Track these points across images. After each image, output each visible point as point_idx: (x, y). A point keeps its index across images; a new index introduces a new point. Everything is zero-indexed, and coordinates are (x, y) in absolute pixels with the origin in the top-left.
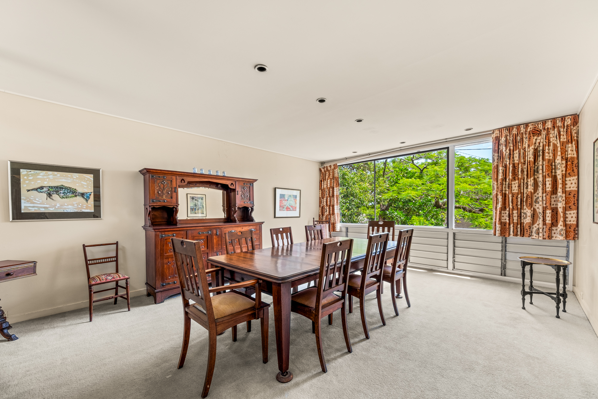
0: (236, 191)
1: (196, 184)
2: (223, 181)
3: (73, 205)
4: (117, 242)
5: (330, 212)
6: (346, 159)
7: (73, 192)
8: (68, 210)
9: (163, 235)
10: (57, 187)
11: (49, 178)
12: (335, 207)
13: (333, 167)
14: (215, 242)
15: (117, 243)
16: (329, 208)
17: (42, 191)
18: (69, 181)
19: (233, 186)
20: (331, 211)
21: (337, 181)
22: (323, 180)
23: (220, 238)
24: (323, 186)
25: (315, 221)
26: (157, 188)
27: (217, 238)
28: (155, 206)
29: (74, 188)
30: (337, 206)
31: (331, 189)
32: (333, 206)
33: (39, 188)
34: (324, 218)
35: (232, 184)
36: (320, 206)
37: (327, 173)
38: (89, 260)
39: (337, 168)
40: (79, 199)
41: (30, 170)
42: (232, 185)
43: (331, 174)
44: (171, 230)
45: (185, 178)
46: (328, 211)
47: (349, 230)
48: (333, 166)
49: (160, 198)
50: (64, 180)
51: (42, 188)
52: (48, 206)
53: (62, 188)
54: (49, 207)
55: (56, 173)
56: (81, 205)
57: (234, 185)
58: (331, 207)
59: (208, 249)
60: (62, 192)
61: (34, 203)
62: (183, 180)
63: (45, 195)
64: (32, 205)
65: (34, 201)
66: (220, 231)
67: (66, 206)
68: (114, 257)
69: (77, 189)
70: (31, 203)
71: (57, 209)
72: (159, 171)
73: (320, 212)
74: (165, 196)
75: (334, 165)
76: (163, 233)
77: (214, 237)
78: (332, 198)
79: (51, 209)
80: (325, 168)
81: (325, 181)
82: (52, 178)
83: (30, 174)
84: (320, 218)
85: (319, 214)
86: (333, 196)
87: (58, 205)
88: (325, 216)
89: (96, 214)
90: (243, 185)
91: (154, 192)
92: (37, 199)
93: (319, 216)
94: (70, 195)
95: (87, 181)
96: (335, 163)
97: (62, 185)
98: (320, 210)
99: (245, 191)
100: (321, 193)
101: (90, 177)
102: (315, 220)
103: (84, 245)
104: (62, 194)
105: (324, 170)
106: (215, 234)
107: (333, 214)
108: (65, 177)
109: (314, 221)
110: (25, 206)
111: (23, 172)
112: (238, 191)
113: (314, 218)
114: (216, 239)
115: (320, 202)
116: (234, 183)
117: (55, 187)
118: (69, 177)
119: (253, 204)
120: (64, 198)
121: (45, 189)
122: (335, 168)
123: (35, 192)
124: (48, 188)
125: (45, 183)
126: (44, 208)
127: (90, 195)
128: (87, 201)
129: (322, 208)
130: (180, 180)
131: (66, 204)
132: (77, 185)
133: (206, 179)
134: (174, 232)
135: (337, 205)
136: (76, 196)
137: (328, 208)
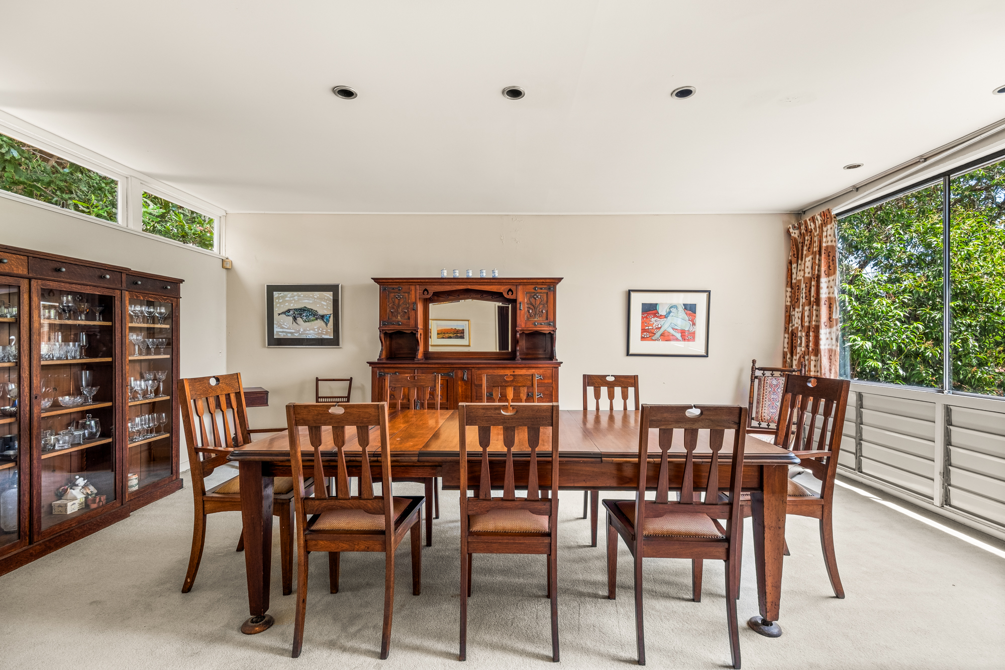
0: (518, 302)
1: (458, 296)
2: (492, 287)
3: (314, 330)
4: (351, 378)
5: (807, 346)
6: (857, 189)
7: (314, 314)
8: (309, 336)
9: (381, 372)
10: (300, 309)
11: (294, 300)
12: (824, 332)
13: (819, 221)
14: (460, 391)
15: (351, 380)
16: (808, 336)
17: (289, 314)
18: (311, 302)
19: (512, 294)
20: (811, 344)
21: (831, 258)
22: (794, 260)
23: (470, 386)
24: (794, 276)
25: (760, 369)
26: (390, 305)
27: (464, 386)
28: (387, 331)
29: (315, 310)
30: (828, 330)
31: (813, 283)
32: (817, 329)
33: (287, 311)
34: (795, 363)
35: (510, 290)
36: (786, 330)
37: (806, 238)
38: (321, 398)
39: (831, 222)
40: (319, 323)
41: (280, 292)
42: (510, 293)
43: (816, 239)
44: (392, 366)
45: (428, 287)
46: (803, 344)
47: (866, 402)
48: (819, 218)
49: (393, 319)
50: (306, 301)
51: (289, 311)
52: (293, 331)
53: (305, 310)
54: (294, 333)
55: (300, 293)
56: (321, 329)
57: (514, 293)
58: (811, 334)
59: (447, 401)
60: (304, 314)
61: (283, 328)
62: (426, 290)
63: (291, 318)
64: (281, 330)
65: (283, 325)
66: (470, 373)
67: (308, 331)
68: (345, 397)
69: (318, 311)
70: (281, 328)
71: (302, 334)
72: (390, 281)
73: (786, 345)
74: (400, 317)
75: (823, 215)
76: (382, 370)
77: (459, 382)
78: (815, 307)
79: (296, 334)
80: (803, 227)
81: (800, 261)
82: (297, 300)
83: (280, 297)
84: (785, 362)
85: (784, 352)
86: (818, 301)
87: (302, 330)
88: (798, 356)
89: (334, 342)
90: (534, 291)
91: (386, 311)
92: (285, 324)
93: (784, 357)
94: (311, 318)
95: (327, 300)
96: (824, 209)
97: (305, 307)
98: (786, 340)
99: (538, 302)
100: (789, 294)
101: (329, 295)
102: (757, 366)
103: (317, 378)
104: (305, 318)
105: (800, 233)
106: (461, 377)
107: (817, 351)
108: (307, 297)
109: (752, 368)
110: (277, 332)
111: (276, 294)
112: (520, 303)
113: (754, 362)
114: (462, 387)
115: (789, 319)
116: (513, 288)
117: (299, 309)
118: (311, 297)
119: (554, 326)
120: (307, 322)
121: (291, 312)
122: (824, 224)
123: (284, 315)
124: (294, 310)
125: (292, 305)
126: (291, 333)
127: (330, 317)
128: (327, 324)
129: (792, 335)
130: (421, 290)
131: (308, 329)
132: (318, 305)
133: (462, 285)
134: (397, 370)
135: (831, 327)
136: (317, 319)
137: (804, 334)
